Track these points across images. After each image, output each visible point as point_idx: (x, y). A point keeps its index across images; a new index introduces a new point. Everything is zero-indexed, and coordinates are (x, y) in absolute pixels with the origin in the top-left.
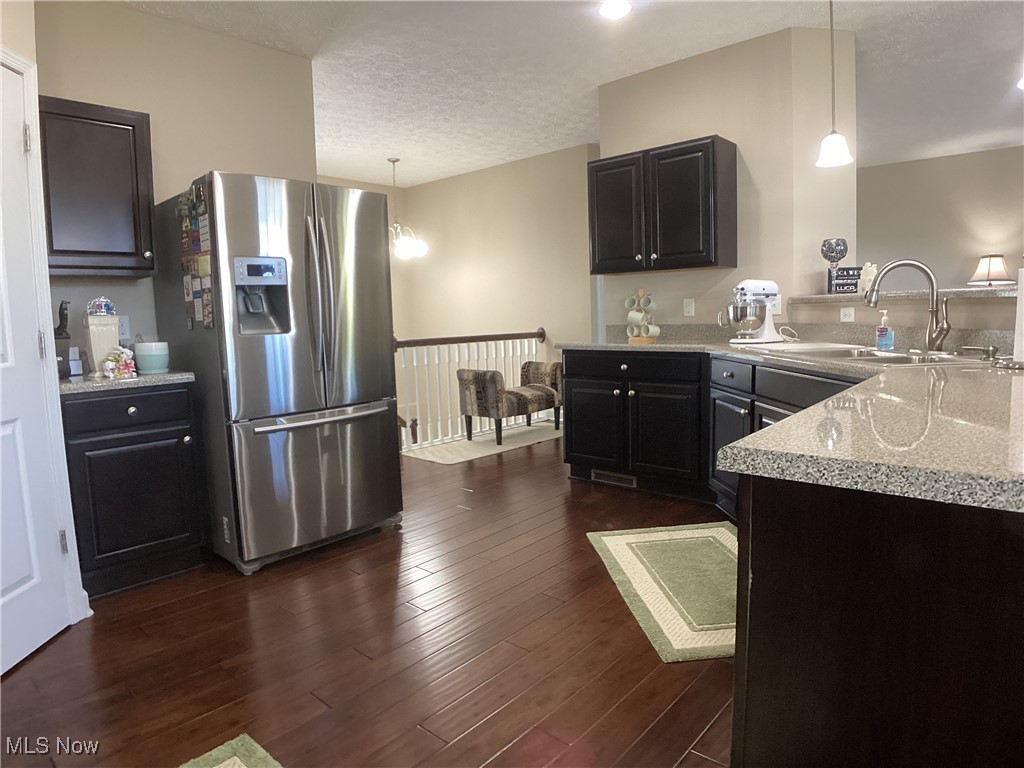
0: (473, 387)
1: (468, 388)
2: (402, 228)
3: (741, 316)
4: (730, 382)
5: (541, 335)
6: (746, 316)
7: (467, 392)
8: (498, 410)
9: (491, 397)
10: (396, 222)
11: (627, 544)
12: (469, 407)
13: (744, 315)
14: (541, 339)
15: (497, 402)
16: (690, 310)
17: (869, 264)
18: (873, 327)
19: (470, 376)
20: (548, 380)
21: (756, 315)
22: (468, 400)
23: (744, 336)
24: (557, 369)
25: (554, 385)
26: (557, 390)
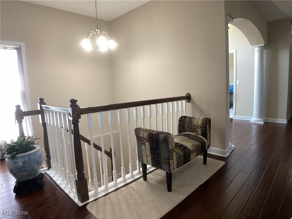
0: (147, 144)
1: (144, 144)
2: (100, 32)
5: (188, 98)
7: (143, 147)
8: (169, 166)
9: (164, 155)
10: (98, 28)
12: (145, 158)
14: (189, 100)
15: (169, 160)
19: (146, 135)
20: (199, 131)
22: (144, 153)
24: (207, 122)
25: (204, 134)
26: (206, 138)
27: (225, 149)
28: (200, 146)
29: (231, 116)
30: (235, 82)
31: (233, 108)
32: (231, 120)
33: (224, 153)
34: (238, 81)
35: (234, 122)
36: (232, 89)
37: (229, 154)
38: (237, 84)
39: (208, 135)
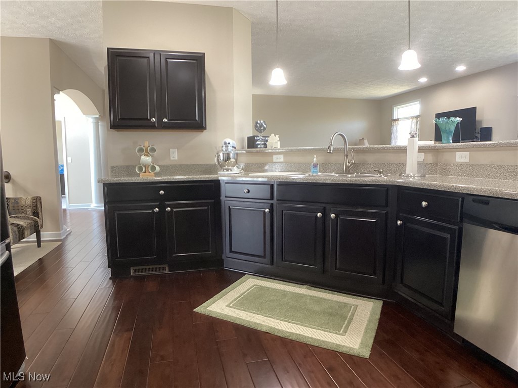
3: (228, 159)
4: (249, 195)
6: (230, 159)
11: (226, 306)
13: (228, 158)
16: (175, 156)
17: (273, 135)
18: (310, 164)
20: (29, 211)
21: (235, 159)
23: (227, 170)
24: (37, 201)
25: (36, 214)
26: (38, 218)
27: (60, 231)
28: (33, 223)
29: (64, 207)
30: (65, 160)
31: (65, 197)
32: (65, 210)
33: (60, 235)
34: (69, 159)
35: (68, 212)
36: (63, 170)
37: (65, 236)
38: (68, 162)
39: (40, 214)
